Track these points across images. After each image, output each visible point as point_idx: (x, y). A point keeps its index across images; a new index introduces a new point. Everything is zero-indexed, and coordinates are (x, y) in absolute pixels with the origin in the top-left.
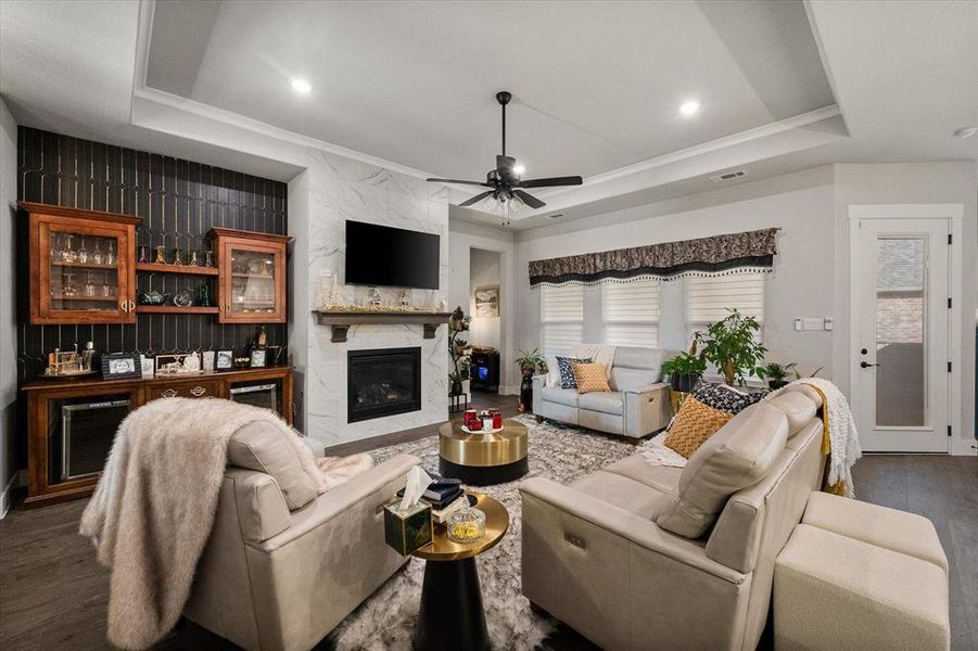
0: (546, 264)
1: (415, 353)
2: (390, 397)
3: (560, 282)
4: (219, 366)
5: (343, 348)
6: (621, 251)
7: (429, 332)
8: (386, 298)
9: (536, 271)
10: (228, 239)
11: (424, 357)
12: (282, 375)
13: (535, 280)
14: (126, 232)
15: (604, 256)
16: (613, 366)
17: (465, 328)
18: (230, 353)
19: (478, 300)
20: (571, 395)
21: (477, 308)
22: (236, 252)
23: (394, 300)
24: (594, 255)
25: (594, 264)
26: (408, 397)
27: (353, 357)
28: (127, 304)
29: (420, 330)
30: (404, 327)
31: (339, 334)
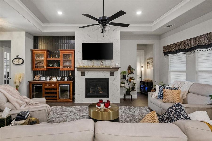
0: (169, 47)
1: (107, 80)
2: (100, 92)
3: (175, 54)
4: (58, 80)
5: (84, 77)
6: (204, 35)
7: (112, 74)
8: (96, 63)
9: (166, 50)
10: (62, 52)
11: (110, 81)
12: (70, 83)
13: (166, 54)
14: (45, 53)
15: (195, 39)
16: (189, 92)
17: (132, 73)
18: (60, 77)
19: (148, 63)
20: (160, 102)
21: (148, 65)
22: (63, 54)
23: (100, 64)
24: (190, 40)
25: (190, 44)
26: (105, 93)
27: (87, 80)
28: (45, 67)
29: (109, 73)
30: (103, 72)
31: (83, 74)
